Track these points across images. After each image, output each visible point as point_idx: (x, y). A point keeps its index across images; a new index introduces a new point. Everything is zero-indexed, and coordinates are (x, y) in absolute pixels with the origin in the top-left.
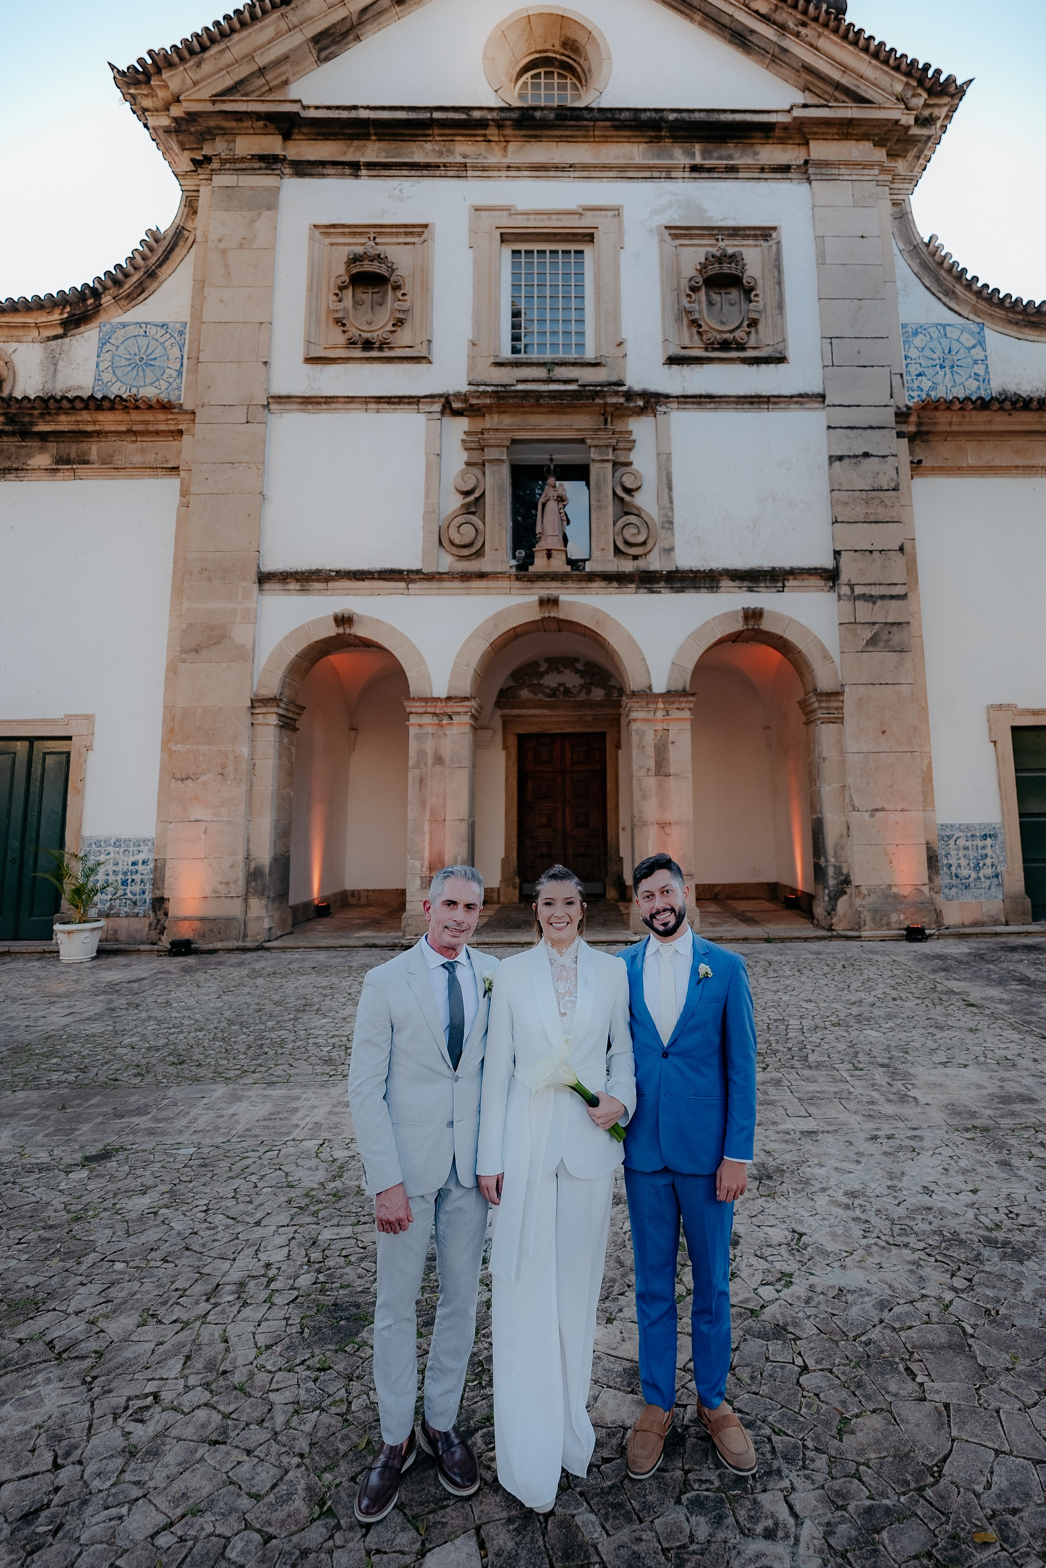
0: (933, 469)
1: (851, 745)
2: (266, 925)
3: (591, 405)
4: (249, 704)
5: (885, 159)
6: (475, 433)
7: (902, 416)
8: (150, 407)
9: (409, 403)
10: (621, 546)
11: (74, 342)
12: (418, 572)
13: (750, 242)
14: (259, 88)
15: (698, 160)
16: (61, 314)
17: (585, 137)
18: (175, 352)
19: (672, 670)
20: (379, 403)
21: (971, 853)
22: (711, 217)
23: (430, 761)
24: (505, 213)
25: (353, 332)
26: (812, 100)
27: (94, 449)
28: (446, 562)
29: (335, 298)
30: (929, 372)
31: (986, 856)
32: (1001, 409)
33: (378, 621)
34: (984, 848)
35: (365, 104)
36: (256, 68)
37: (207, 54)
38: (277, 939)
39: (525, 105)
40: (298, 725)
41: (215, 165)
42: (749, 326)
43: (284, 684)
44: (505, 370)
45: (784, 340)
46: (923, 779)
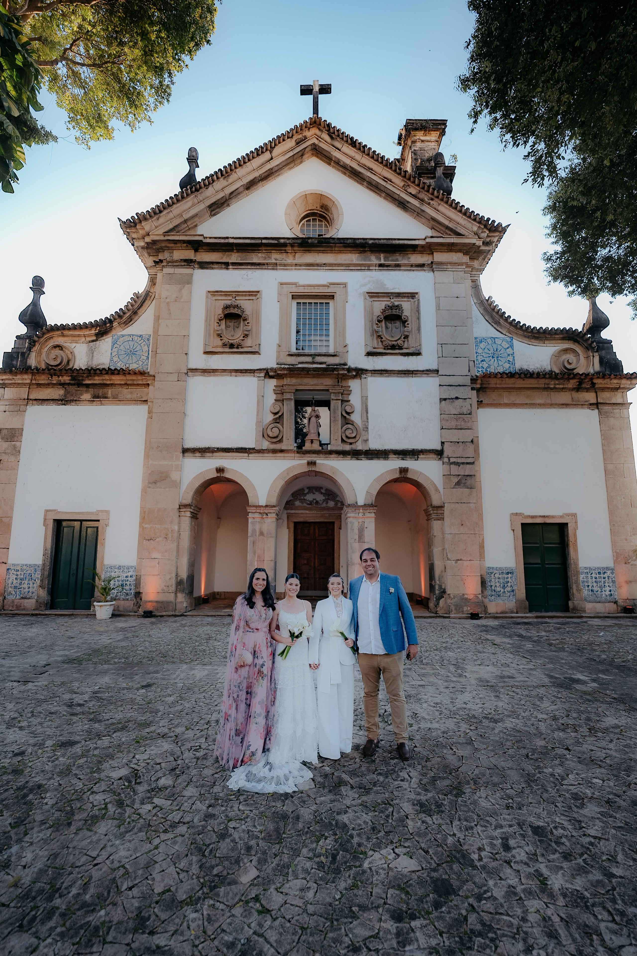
0: (488, 404)
1: (447, 530)
2: (185, 605)
3: (332, 374)
4: (178, 507)
5: (468, 261)
6: (280, 386)
7: (474, 380)
8: (135, 373)
9: (250, 373)
10: (344, 438)
11: (101, 343)
12: (253, 449)
13: (406, 299)
14: (184, 229)
15: (382, 262)
16: (96, 330)
17: (331, 251)
18: (146, 348)
19: (366, 495)
20: (236, 372)
21: (501, 581)
22: (388, 288)
23: (257, 534)
24: (294, 286)
25: (225, 340)
26: (436, 234)
27: (110, 392)
28: (266, 445)
29: (217, 324)
30: (487, 360)
31: (508, 582)
32: (520, 377)
33: (235, 471)
34: (507, 578)
35: (231, 236)
36: (184, 219)
37: (162, 214)
38: (189, 611)
39: (304, 236)
40: (198, 516)
41: (164, 264)
42: (404, 338)
43: (193, 498)
44: (293, 358)
45: (420, 345)
46: (480, 547)
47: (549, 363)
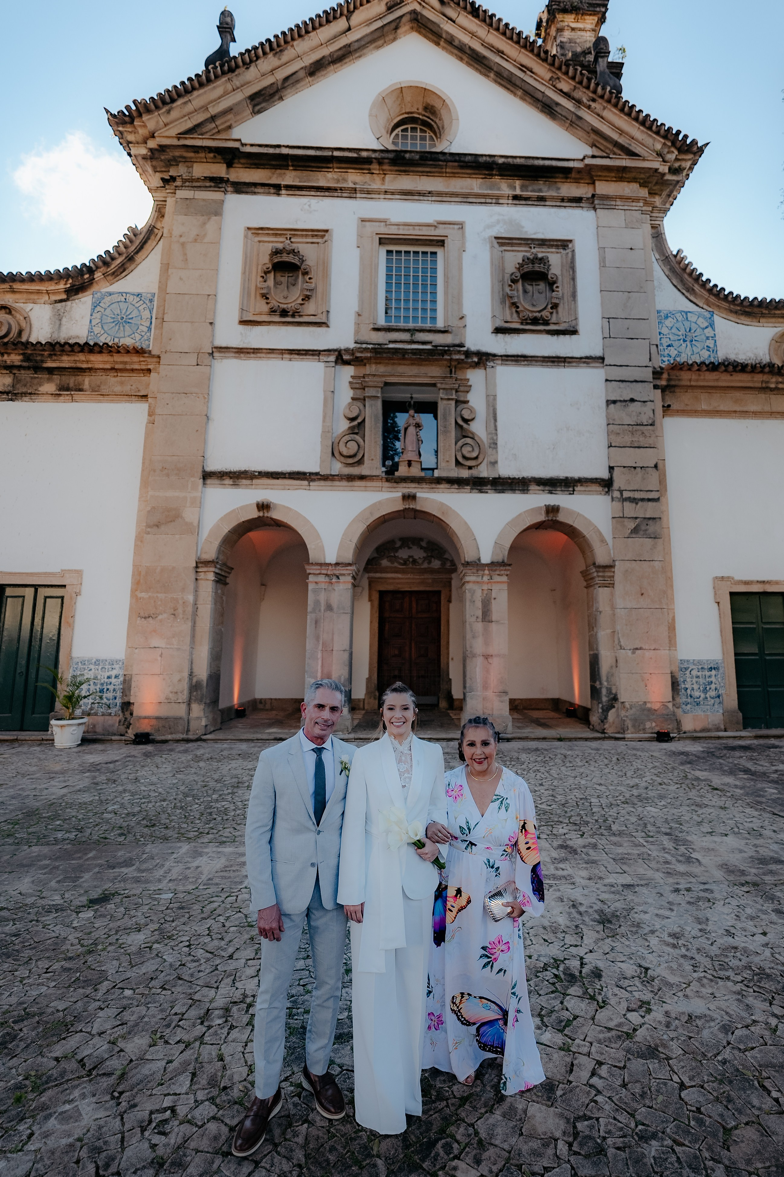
0: (678, 411)
1: (620, 603)
2: (203, 723)
3: (441, 360)
4: (194, 565)
5: (647, 195)
6: (359, 377)
7: (657, 374)
9: (313, 355)
10: (460, 459)
11: (74, 305)
12: (317, 474)
13: (553, 250)
14: (210, 130)
15: (518, 192)
16: (66, 284)
17: (440, 173)
18: (146, 314)
19: (495, 547)
20: (291, 354)
21: (701, 681)
22: (526, 232)
23: (322, 609)
24: (383, 224)
25: (274, 303)
26: (598, 152)
27: (87, 381)
28: (337, 467)
29: (261, 279)
30: (676, 344)
31: (712, 682)
32: (726, 371)
33: (288, 508)
34: (710, 677)
35: (286, 144)
36: (209, 116)
37: (175, 105)
38: (210, 733)
39: (397, 149)
40: (228, 580)
41: (178, 183)
42: (552, 308)
43: (220, 551)
44: (381, 334)
45: (576, 319)
46: (669, 628)
47: (767, 352)
